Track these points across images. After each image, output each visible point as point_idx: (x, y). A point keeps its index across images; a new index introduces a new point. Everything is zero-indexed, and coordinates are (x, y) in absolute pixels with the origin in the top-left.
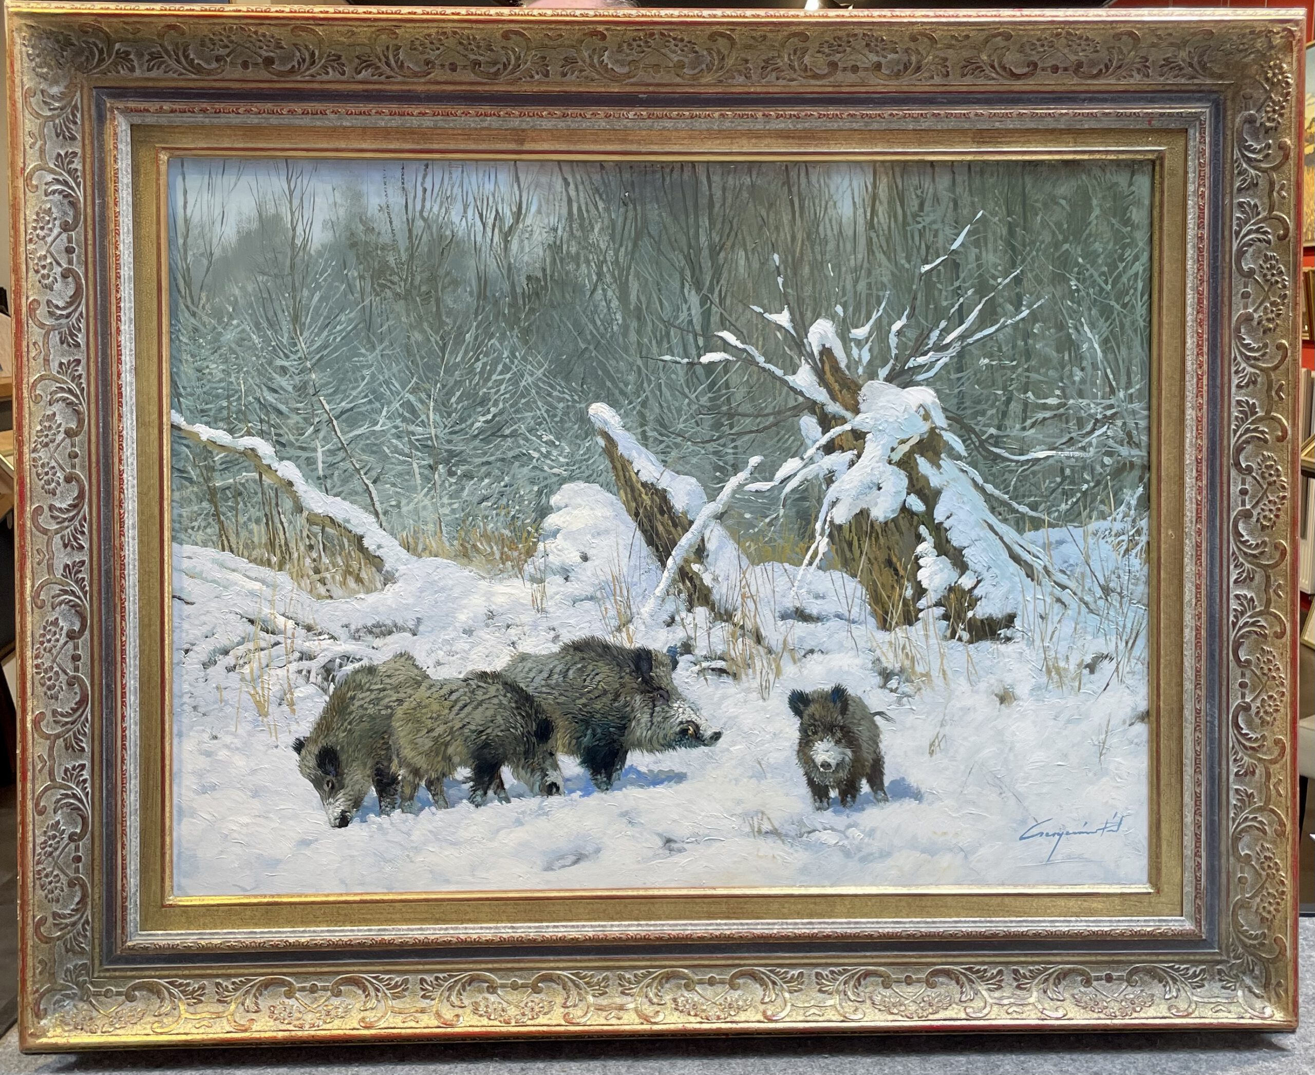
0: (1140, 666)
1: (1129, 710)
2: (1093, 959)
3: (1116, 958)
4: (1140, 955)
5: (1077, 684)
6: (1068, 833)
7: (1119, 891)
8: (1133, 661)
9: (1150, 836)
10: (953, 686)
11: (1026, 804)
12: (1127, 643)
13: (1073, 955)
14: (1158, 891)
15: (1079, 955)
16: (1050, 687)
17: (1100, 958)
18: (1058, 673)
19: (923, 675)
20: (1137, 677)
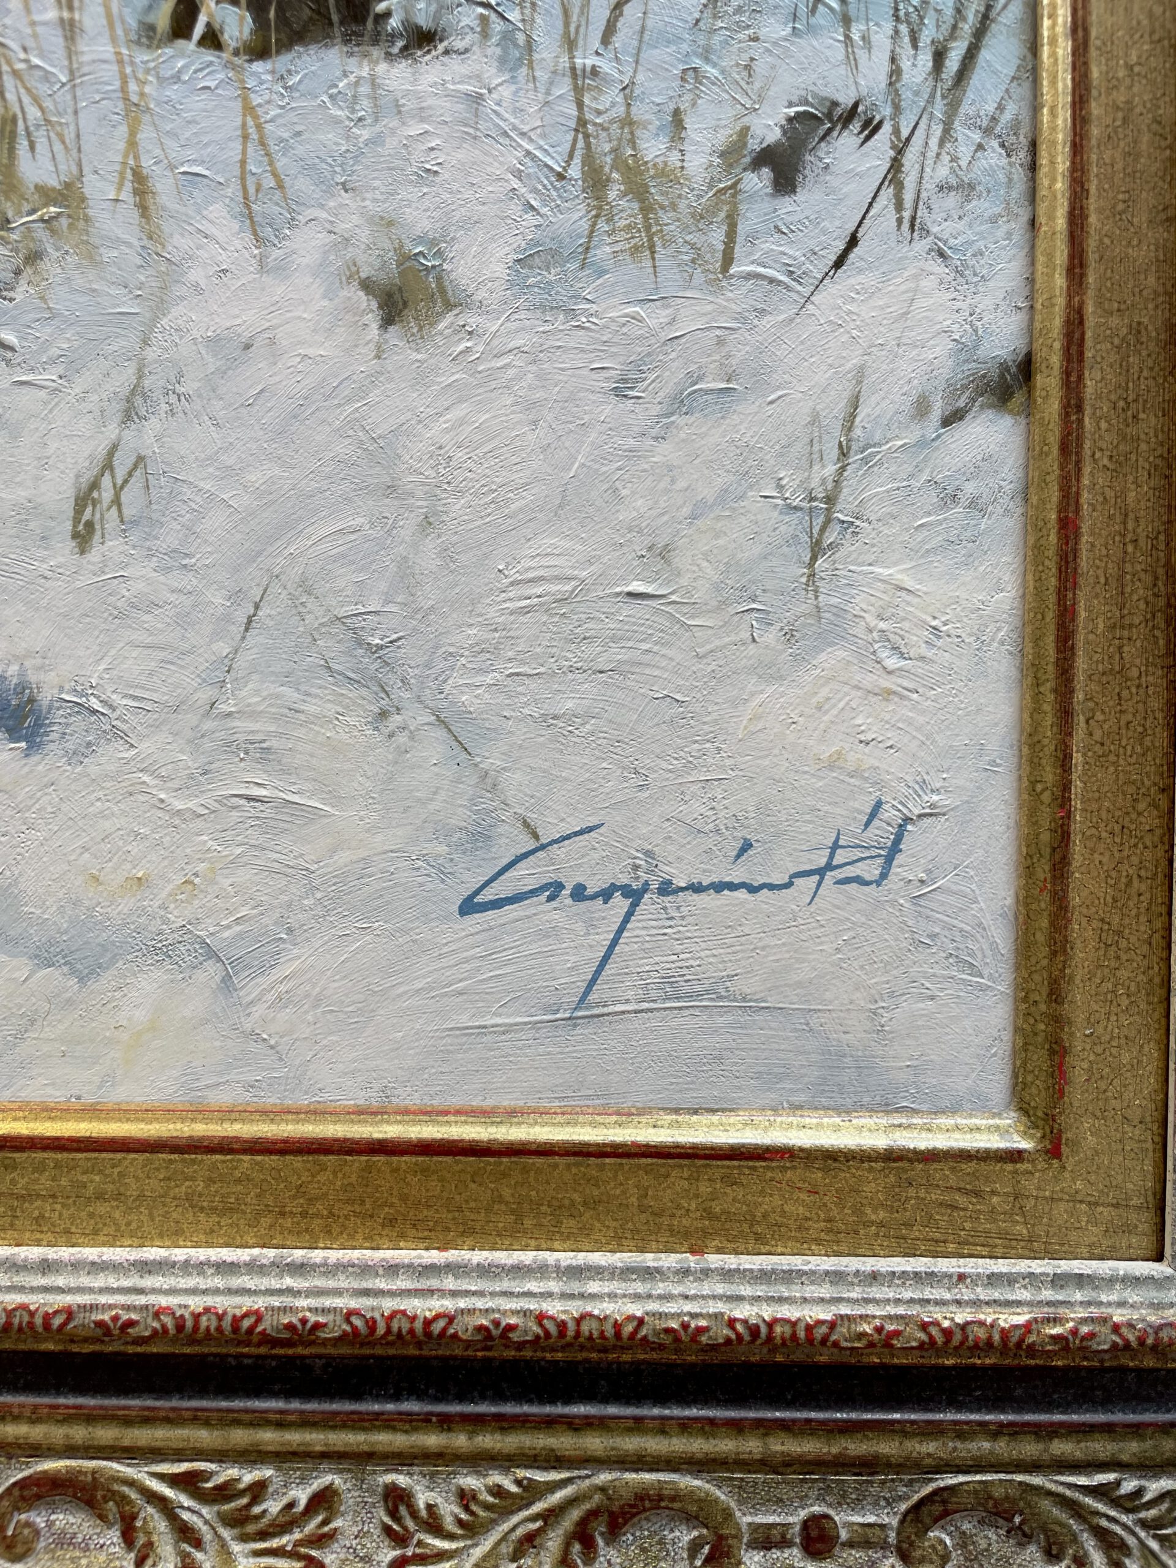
0: (994, 157)
1: (940, 350)
2: (752, 1446)
3: (856, 1447)
4: (962, 1432)
5: (717, 237)
6: (666, 889)
7: (880, 1142)
8: (966, 137)
9: (1026, 903)
10: (179, 243)
11: (492, 760)
12: (939, 57)
13: (662, 1427)
14: (1054, 1149)
15: (685, 1426)
16: (602, 252)
17: (782, 1446)
18: (638, 191)
19: (47, 195)
20: (982, 206)
